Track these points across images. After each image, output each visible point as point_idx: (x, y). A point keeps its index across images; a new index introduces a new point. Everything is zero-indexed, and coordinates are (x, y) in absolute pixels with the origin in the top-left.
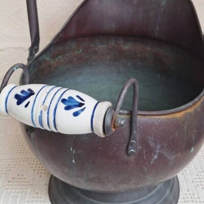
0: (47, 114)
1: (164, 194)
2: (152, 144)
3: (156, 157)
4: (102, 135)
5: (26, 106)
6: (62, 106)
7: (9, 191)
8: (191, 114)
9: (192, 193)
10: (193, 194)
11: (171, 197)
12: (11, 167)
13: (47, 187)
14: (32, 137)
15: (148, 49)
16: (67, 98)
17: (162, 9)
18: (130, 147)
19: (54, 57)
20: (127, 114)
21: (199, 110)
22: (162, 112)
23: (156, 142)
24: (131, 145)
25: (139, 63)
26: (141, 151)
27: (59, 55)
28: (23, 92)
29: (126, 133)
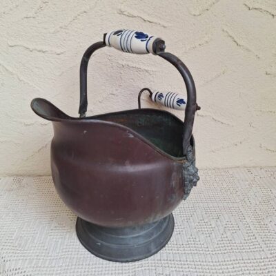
7: (52, 237)
10: (195, 238)
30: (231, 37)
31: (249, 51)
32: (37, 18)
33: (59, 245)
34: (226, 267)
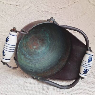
7: (14, 79)
12: (14, 72)
33: (16, 82)
34: (85, 90)
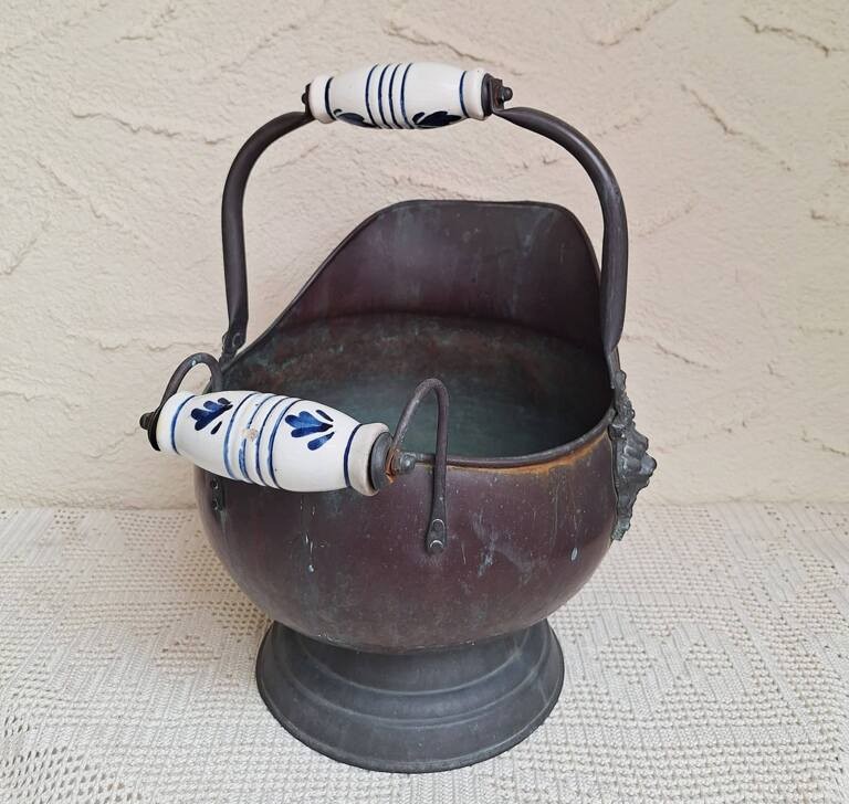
0: (255, 447)
1: (525, 677)
2: (480, 531)
3: (489, 560)
4: (366, 491)
5: (215, 431)
6: (287, 429)
7: (164, 669)
8: (569, 471)
9: (592, 682)
10: (596, 686)
11: (540, 687)
12: (171, 621)
13: (253, 664)
14: (223, 520)
15: (496, 346)
16: (297, 415)
17: (525, 254)
18: (433, 535)
19: (278, 361)
20: (425, 462)
21: (588, 464)
22: (502, 461)
23: (490, 526)
24: (433, 529)
25: (476, 380)
26: (455, 544)
27: (291, 356)
28: (208, 404)
29: (424, 502)
30: (705, 106)
31: (761, 149)
32: (158, 39)
